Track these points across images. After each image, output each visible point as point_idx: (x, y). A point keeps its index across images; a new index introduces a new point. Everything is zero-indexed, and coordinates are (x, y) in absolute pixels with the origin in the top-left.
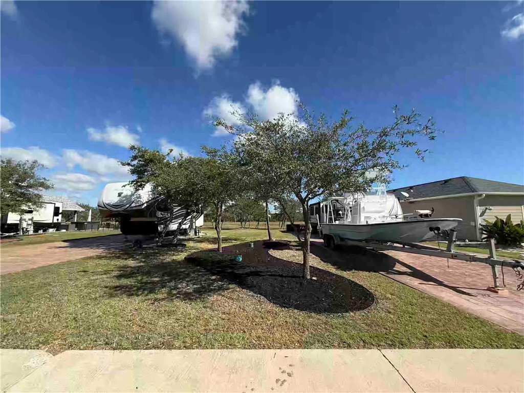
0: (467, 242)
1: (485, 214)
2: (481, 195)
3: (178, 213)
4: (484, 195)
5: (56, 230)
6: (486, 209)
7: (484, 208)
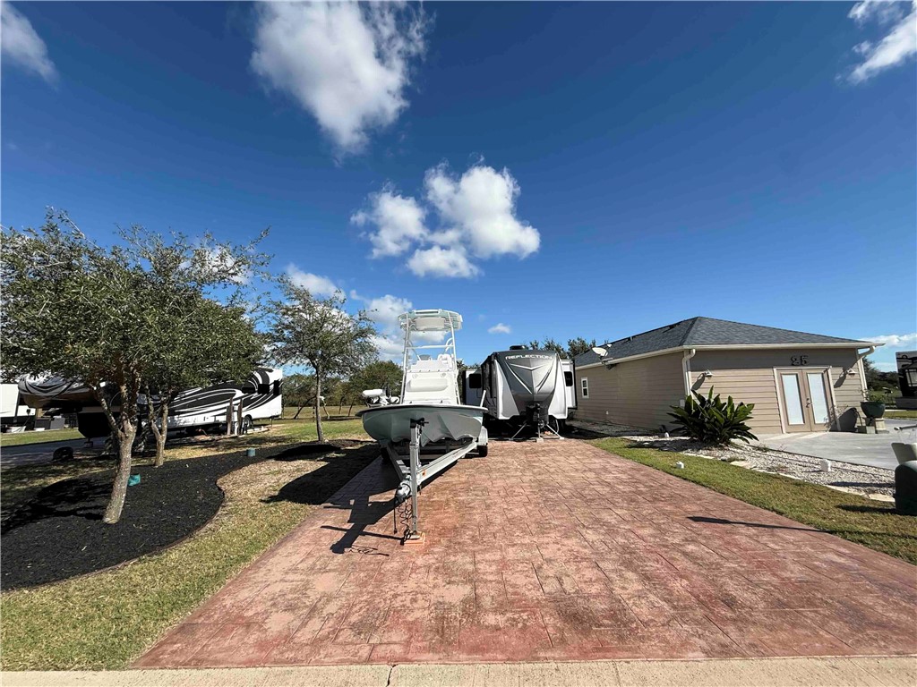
0: (668, 438)
1: (703, 385)
2: (690, 351)
3: (203, 396)
4: (694, 351)
5: (26, 430)
6: (704, 376)
7: (699, 374)
